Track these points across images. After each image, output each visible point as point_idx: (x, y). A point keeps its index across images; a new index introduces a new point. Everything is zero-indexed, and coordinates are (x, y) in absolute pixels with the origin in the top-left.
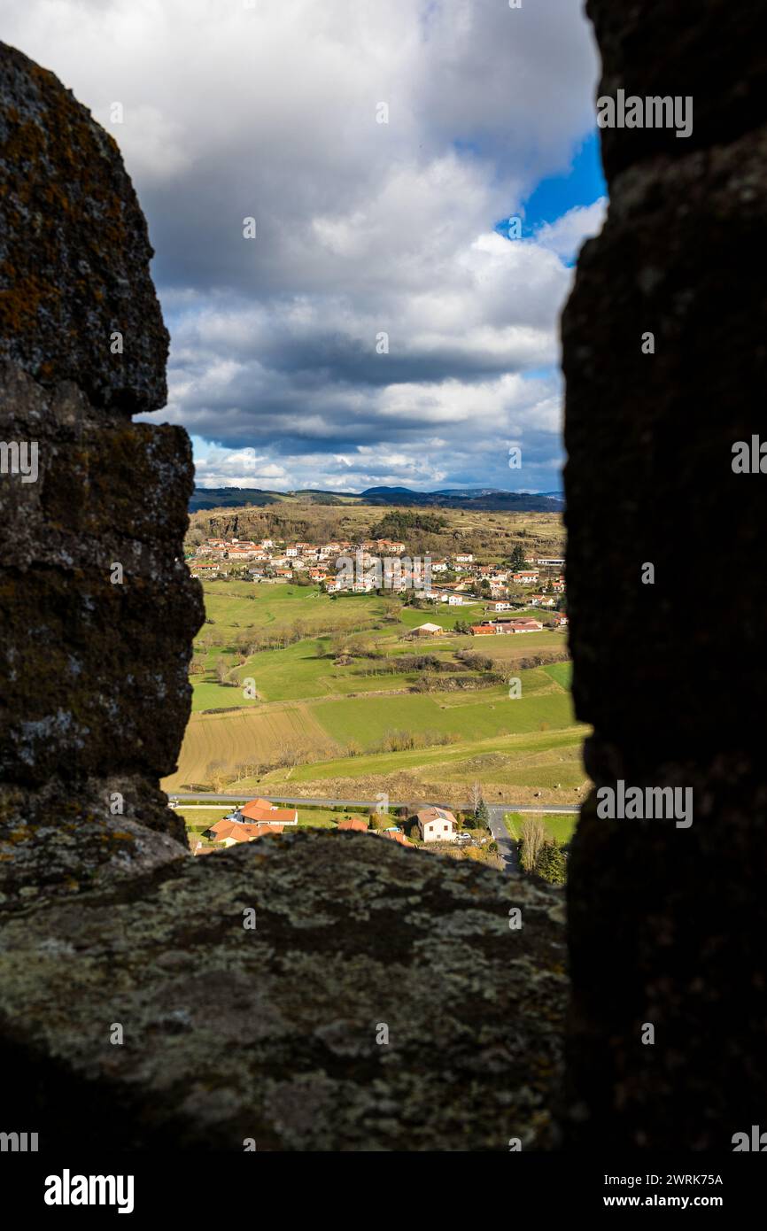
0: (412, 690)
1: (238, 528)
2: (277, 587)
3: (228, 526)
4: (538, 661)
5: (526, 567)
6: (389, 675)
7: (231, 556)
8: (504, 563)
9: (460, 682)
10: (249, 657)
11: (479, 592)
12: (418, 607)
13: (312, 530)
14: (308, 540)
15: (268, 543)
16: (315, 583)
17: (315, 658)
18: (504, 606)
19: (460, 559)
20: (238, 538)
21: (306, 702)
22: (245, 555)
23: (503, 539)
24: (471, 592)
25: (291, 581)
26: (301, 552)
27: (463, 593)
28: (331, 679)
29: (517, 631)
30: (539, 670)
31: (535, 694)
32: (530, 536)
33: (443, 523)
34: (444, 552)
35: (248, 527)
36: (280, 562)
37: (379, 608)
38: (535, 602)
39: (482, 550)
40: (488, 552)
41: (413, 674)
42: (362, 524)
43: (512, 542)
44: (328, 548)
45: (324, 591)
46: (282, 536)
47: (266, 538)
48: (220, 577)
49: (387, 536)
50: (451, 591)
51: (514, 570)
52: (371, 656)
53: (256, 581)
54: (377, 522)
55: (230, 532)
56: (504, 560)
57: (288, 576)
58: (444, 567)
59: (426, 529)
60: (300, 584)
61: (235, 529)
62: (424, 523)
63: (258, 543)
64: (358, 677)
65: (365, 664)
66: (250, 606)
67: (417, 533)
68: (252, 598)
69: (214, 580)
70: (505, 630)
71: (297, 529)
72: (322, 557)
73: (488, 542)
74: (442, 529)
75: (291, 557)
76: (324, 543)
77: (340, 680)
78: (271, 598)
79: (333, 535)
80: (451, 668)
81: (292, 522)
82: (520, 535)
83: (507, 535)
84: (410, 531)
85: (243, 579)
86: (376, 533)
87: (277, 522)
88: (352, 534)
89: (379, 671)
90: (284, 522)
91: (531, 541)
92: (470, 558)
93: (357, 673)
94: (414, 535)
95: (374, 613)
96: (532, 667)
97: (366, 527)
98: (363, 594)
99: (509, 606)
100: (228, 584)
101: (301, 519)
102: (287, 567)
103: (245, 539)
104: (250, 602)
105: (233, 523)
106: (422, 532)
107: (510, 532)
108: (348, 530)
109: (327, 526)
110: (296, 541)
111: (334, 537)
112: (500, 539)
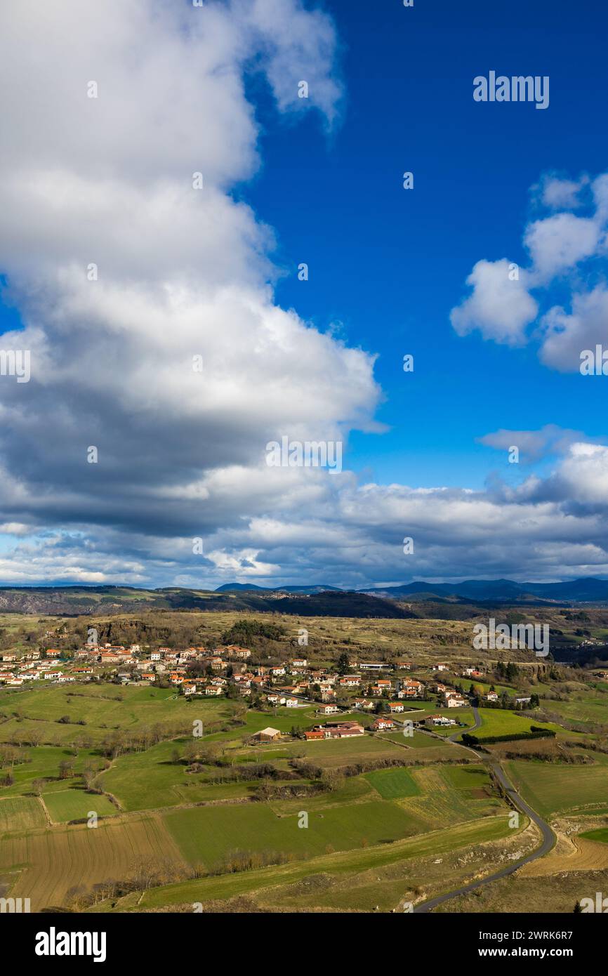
0: (253, 798)
1: (111, 634)
2: (142, 689)
3: (103, 632)
4: (359, 768)
5: (351, 671)
6: (233, 783)
7: (104, 660)
8: (332, 668)
9: (294, 790)
10: (114, 761)
11: (311, 695)
12: (260, 709)
13: (173, 637)
14: (170, 645)
15: (136, 648)
16: (174, 685)
17: (169, 763)
18: (332, 709)
19: (296, 664)
20: (110, 643)
21: (161, 811)
22: (115, 659)
23: (331, 646)
24: (304, 695)
25: (153, 684)
26: (163, 656)
27: (298, 696)
28: (183, 787)
29: (342, 736)
30: (361, 778)
31: (358, 802)
32: (354, 644)
33: (282, 631)
34: (284, 657)
35: (120, 633)
36: (145, 666)
37: (227, 710)
38: (357, 705)
39: (314, 656)
40: (320, 657)
41: (254, 783)
42: (216, 631)
43: (339, 649)
44: (187, 653)
45: (181, 693)
46: (148, 641)
47: (135, 643)
48: (93, 680)
49: (236, 643)
50: (288, 695)
51: (341, 674)
52: (219, 764)
53: (124, 684)
54: (228, 630)
55: (104, 637)
56: (333, 664)
57: (151, 679)
58: (283, 672)
59: (268, 637)
60: (161, 687)
61: (108, 635)
62: (266, 632)
63: (128, 648)
64: (206, 785)
65: (213, 772)
66: (118, 707)
67: (260, 640)
68: (119, 700)
69: (87, 682)
70: (333, 734)
71: (161, 635)
72: (181, 661)
73: (319, 648)
74: (281, 637)
75: (154, 661)
76: (183, 648)
77: (191, 788)
78: (136, 700)
79: (191, 641)
80: (286, 776)
81: (156, 629)
82: (346, 642)
83: (335, 643)
84: (255, 639)
85: (113, 682)
86: (227, 639)
87: (144, 629)
88: (207, 640)
89: (225, 779)
90: (150, 629)
91: (354, 648)
92: (305, 663)
93: (205, 781)
94: (258, 642)
95: (222, 715)
96: (355, 774)
97: (219, 634)
98: (215, 697)
99: (336, 709)
100: (100, 687)
101: (165, 626)
102: (151, 670)
103: (117, 644)
104: (117, 704)
105: (107, 629)
106: (265, 639)
107: (337, 640)
108: (203, 637)
109: (186, 632)
110: (160, 646)
111: (192, 643)
112: (329, 646)
